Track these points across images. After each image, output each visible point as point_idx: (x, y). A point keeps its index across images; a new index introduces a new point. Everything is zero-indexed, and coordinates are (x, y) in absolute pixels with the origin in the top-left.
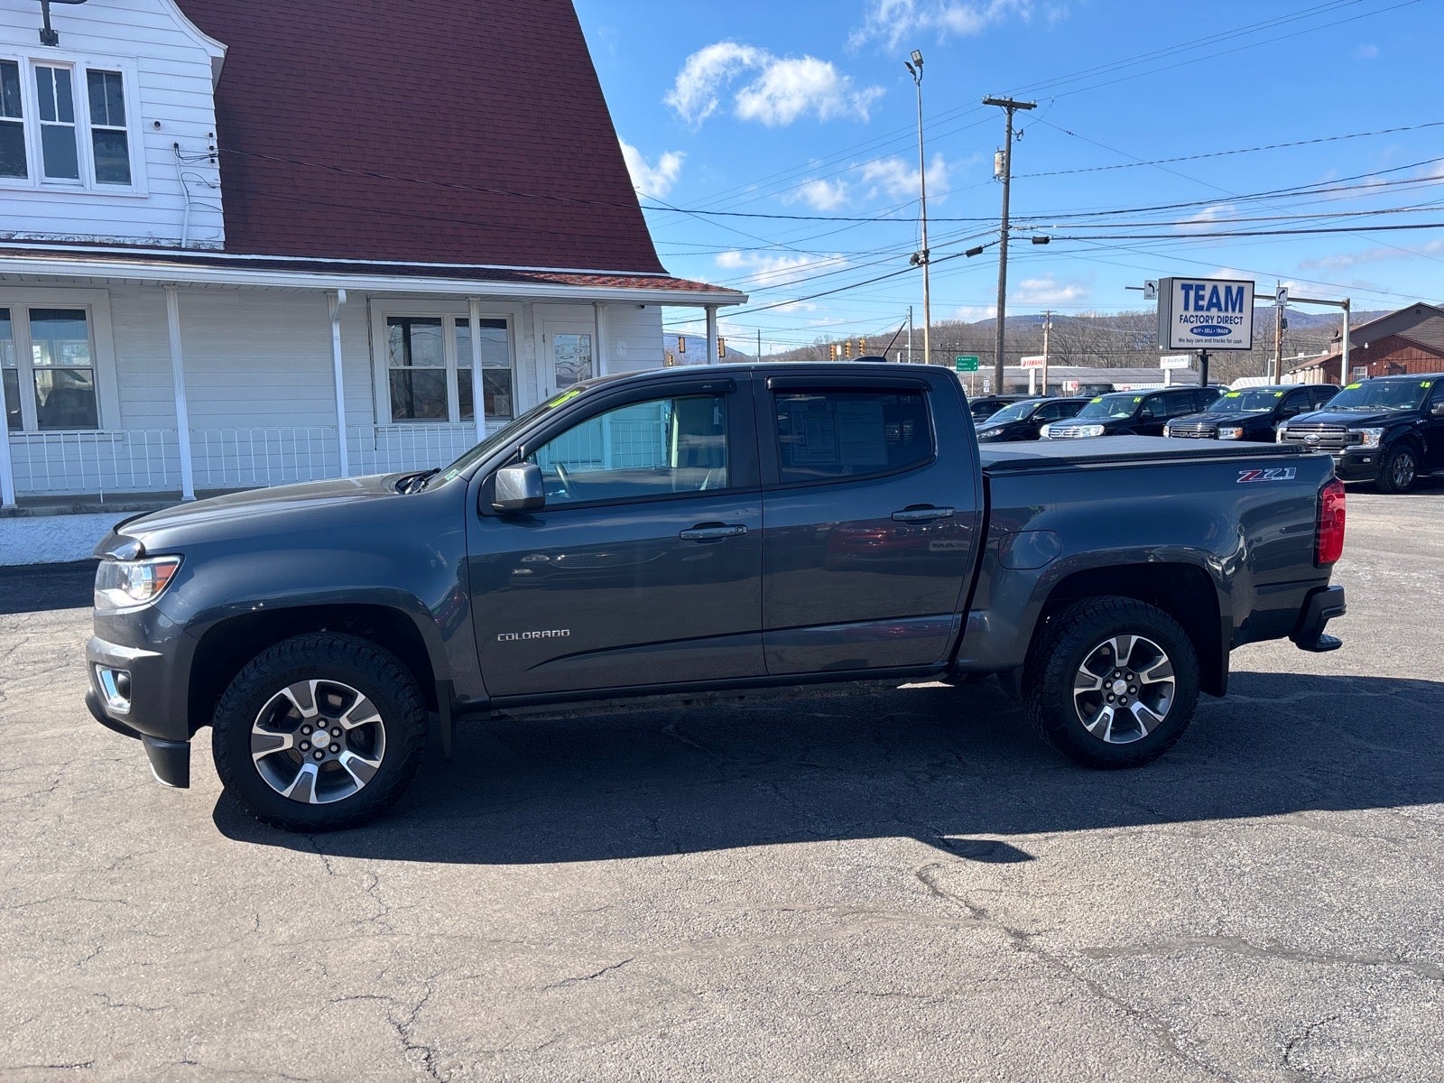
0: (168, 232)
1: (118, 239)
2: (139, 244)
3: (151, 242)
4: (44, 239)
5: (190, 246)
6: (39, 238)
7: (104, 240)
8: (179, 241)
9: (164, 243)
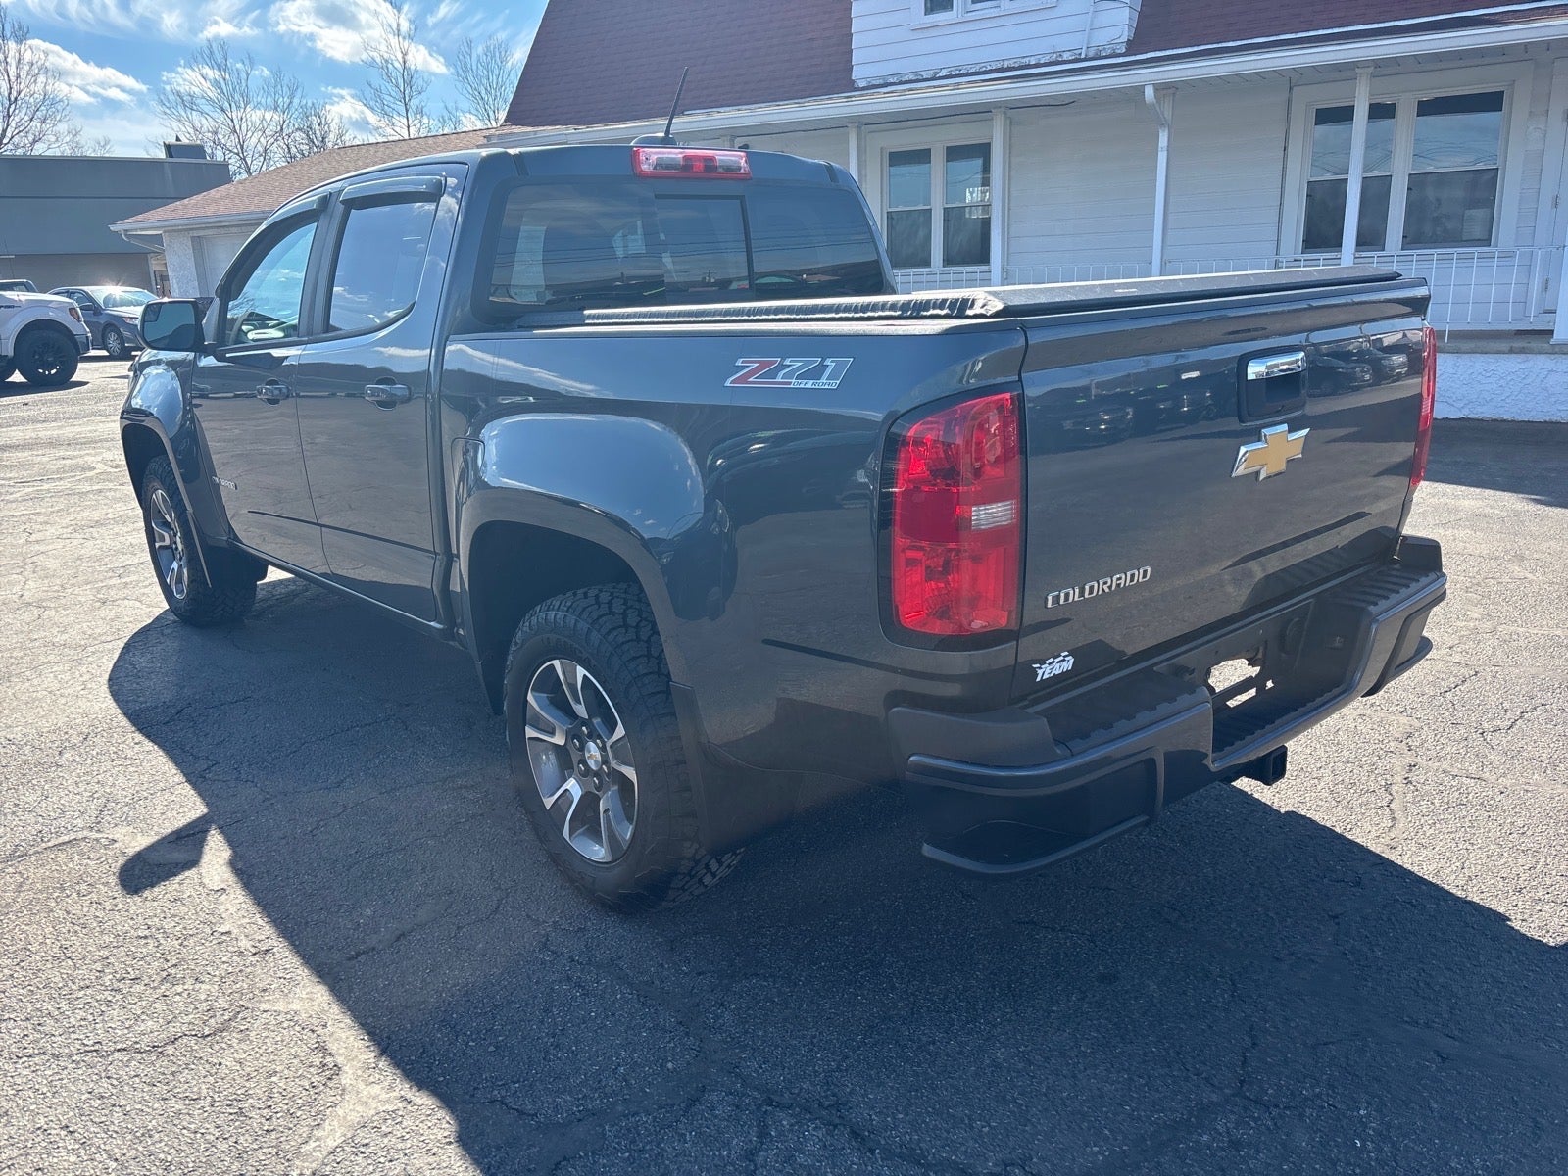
0: (1070, 43)
1: (1024, 60)
2: (1042, 62)
3: (1054, 57)
4: (962, 72)
5: (1091, 54)
6: (958, 72)
7: (1012, 63)
8: (1079, 51)
9: (1066, 56)
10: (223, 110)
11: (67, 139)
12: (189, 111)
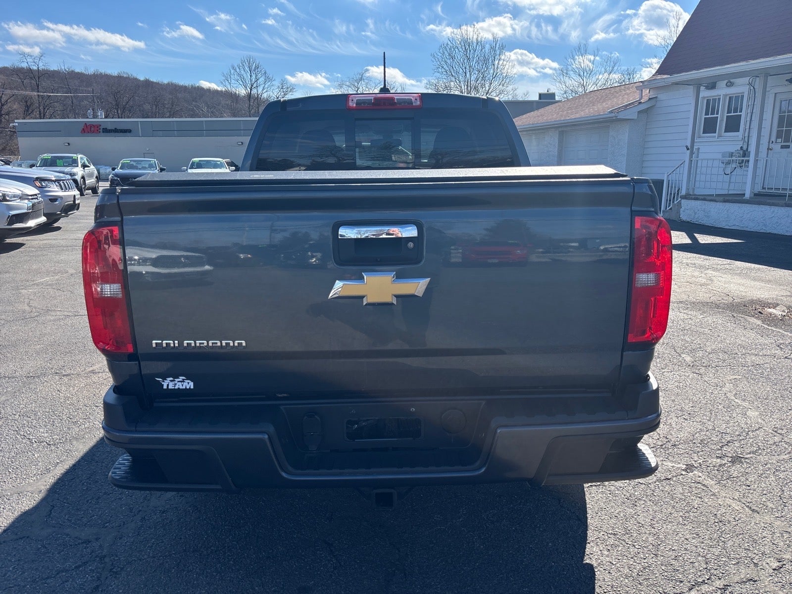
10: (579, 75)
11: (511, 92)
12: (565, 77)
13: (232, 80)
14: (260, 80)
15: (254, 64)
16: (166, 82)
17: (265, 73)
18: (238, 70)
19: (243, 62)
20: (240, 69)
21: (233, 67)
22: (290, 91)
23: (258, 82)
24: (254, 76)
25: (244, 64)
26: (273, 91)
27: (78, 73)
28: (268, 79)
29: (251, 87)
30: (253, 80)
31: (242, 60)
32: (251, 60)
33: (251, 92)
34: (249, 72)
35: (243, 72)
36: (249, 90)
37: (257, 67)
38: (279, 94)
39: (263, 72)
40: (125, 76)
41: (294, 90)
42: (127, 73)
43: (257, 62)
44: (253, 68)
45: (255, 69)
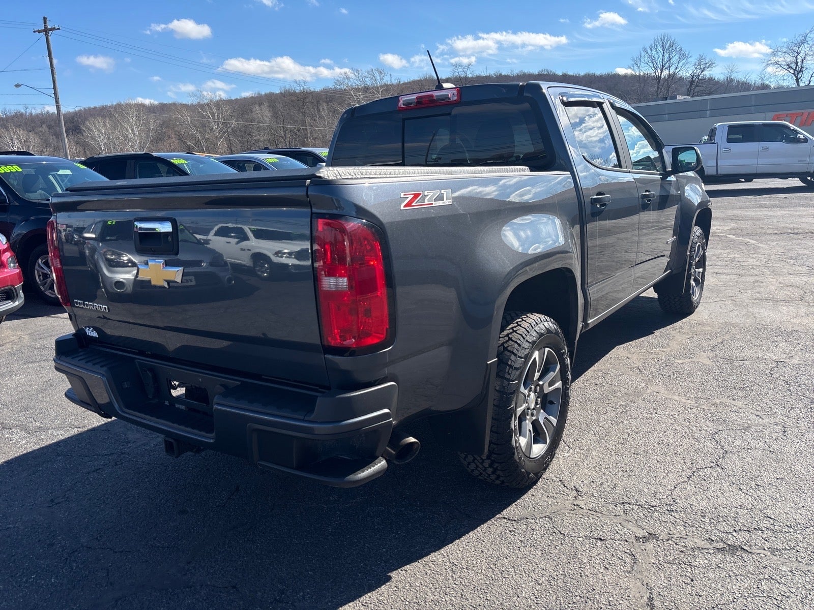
13: (642, 63)
14: (674, 59)
15: (669, 42)
16: (582, 74)
17: (681, 50)
18: (649, 51)
19: (656, 41)
20: (651, 50)
21: (645, 50)
22: (708, 67)
23: (671, 61)
24: (666, 56)
25: (657, 43)
26: (688, 69)
27: (505, 76)
28: (683, 56)
29: (662, 68)
30: (665, 60)
31: (655, 40)
32: (666, 39)
33: (661, 75)
34: (662, 52)
35: (654, 53)
36: (659, 71)
37: (671, 45)
38: (695, 71)
39: (678, 50)
40: (545, 73)
41: (714, 65)
42: (547, 71)
43: (673, 39)
44: (667, 46)
45: (668, 46)
